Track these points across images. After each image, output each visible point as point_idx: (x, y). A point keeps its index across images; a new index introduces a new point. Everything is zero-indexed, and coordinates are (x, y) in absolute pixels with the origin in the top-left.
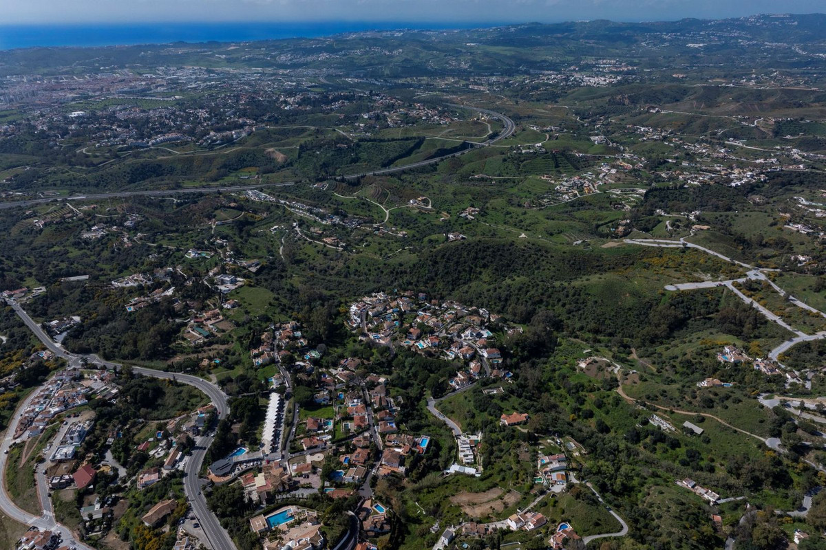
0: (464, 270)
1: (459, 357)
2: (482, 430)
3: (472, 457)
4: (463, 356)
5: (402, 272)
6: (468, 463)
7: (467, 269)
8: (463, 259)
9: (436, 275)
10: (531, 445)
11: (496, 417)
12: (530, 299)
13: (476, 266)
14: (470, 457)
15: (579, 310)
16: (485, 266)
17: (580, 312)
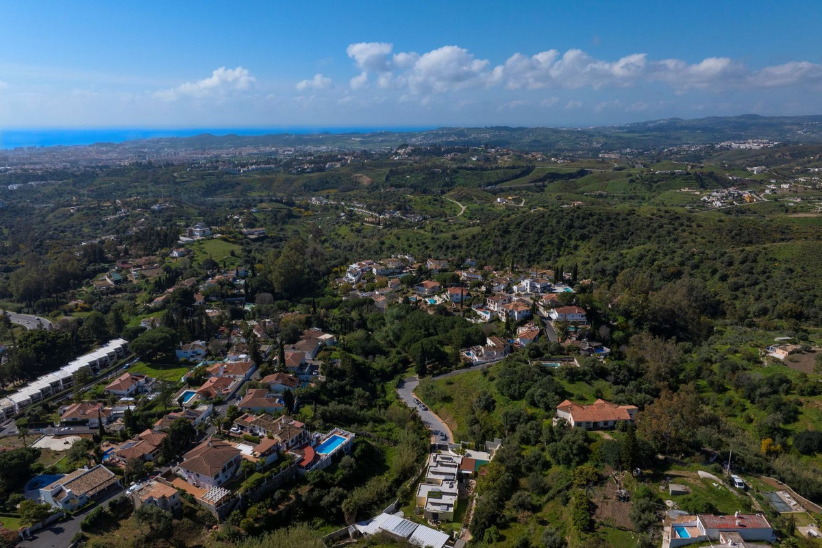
0: (550, 243)
1: (499, 320)
2: (502, 436)
3: (452, 500)
4: (507, 315)
5: (454, 247)
6: (435, 516)
7: (556, 241)
8: (549, 228)
9: (505, 248)
10: (641, 478)
11: (548, 408)
12: (659, 271)
13: (570, 238)
14: (446, 499)
15: (756, 283)
16: (583, 238)
17: (757, 287)
